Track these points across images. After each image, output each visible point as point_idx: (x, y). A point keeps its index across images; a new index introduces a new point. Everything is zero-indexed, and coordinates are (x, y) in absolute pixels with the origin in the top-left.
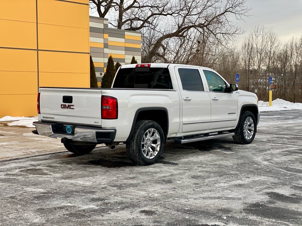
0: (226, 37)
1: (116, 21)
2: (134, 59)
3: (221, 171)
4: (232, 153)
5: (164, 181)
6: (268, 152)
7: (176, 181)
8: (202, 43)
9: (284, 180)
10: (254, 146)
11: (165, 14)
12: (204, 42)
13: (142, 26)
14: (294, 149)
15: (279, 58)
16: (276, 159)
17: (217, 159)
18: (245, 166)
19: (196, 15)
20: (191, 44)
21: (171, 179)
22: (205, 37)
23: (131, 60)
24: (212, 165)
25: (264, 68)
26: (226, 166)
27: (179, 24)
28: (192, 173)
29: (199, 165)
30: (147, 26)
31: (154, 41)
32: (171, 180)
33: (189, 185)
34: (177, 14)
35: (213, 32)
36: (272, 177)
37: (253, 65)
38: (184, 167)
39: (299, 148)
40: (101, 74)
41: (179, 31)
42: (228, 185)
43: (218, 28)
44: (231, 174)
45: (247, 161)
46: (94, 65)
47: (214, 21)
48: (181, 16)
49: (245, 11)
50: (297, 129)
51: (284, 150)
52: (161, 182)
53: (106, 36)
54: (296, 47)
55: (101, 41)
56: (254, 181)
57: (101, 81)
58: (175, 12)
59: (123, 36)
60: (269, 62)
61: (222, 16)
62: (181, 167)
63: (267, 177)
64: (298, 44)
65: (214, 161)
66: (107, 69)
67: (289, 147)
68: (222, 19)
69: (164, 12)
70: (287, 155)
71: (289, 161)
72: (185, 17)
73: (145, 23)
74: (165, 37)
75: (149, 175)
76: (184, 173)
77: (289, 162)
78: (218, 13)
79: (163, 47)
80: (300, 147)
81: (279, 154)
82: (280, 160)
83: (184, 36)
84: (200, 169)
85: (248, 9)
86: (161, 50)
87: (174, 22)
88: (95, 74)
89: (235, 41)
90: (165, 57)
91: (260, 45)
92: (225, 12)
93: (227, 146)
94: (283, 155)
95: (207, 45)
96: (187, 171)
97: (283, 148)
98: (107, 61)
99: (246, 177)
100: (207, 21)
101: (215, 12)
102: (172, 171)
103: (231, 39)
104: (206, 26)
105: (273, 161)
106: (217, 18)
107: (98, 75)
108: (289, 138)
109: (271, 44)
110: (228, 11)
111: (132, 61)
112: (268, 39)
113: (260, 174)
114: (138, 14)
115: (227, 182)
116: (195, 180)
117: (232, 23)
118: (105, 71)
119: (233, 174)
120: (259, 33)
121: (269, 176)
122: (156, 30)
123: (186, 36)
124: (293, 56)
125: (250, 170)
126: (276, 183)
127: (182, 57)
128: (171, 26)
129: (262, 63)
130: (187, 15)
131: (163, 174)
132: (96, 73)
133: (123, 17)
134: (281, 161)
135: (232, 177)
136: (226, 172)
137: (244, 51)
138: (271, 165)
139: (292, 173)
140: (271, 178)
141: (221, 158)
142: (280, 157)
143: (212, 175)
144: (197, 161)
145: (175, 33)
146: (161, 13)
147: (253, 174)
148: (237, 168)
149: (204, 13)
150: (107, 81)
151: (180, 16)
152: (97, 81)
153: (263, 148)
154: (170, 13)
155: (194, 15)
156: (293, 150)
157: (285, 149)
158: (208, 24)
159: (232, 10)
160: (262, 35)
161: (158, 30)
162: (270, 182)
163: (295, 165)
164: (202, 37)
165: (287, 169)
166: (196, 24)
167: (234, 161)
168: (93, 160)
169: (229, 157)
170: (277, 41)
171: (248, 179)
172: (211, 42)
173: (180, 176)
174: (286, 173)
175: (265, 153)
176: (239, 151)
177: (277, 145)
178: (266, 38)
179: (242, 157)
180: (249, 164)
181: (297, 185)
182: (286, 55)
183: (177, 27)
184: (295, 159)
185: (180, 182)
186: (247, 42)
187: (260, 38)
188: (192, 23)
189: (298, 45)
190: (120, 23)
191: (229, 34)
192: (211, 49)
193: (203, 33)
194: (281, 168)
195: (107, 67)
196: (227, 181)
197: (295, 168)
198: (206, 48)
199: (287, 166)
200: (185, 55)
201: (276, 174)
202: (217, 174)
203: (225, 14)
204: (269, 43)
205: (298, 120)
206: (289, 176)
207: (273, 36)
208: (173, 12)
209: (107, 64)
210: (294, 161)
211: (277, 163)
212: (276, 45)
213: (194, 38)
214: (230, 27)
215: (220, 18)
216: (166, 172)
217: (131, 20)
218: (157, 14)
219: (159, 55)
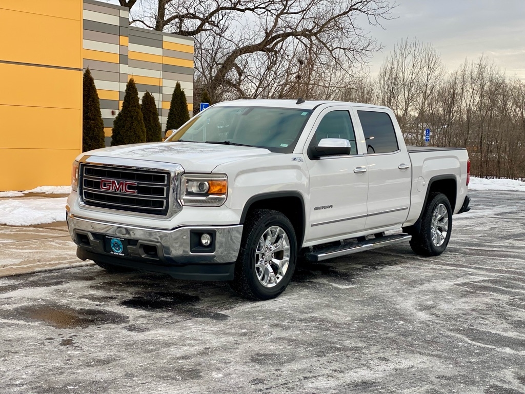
0: (350, 55)
1: (152, 19)
2: (180, 87)
3: (323, 338)
4: (351, 286)
5: (179, 371)
6: (427, 286)
7: (212, 370)
8: (307, 63)
9: (469, 367)
10: (398, 271)
11: (242, 8)
12: (311, 62)
13: (200, 29)
14: (481, 278)
15: (441, 95)
16: (444, 306)
17: (317, 304)
18: (377, 324)
19: (297, 13)
20: (288, 66)
21: (200, 365)
22: (312, 54)
23: (174, 89)
24: (305, 319)
25: (415, 114)
26: (336, 325)
27: (267, 28)
28: (255, 346)
29: (275, 322)
30: (208, 30)
31: (220, 58)
32: (199, 368)
33: (240, 385)
34: (263, 10)
35: (328, 45)
36: (439, 357)
37: (395, 108)
38: (240, 325)
39: (488, 276)
40: (113, 113)
41: (267, 41)
42: (337, 383)
43: (337, 38)
44: (345, 349)
45: (382, 310)
46: (97, 95)
47: (329, 26)
48: (271, 13)
49: (385, 10)
50: (479, 232)
51: (460, 281)
52: (172, 374)
53: (124, 40)
54: (472, 78)
55: (115, 49)
56: (399, 372)
57: (113, 126)
58: (260, 6)
59: (159, 44)
60: (423, 103)
61: (345, 18)
62: (233, 326)
63: (429, 357)
64: (476, 73)
65: (310, 308)
66: (124, 103)
67: (470, 274)
68: (344, 22)
69: (240, 4)
70: (467, 294)
71: (473, 310)
72: (278, 16)
73: (205, 23)
74: (241, 52)
75: (149, 351)
76: (236, 346)
77: (474, 313)
78: (337, 12)
79: (238, 68)
80: (492, 274)
81: (451, 291)
82: (454, 308)
83: (276, 51)
84: (277, 333)
85: (390, 6)
86: (233, 75)
87: (259, 25)
88: (100, 112)
89: (366, 64)
90: (241, 87)
91: (409, 72)
92: (350, 10)
93: (341, 269)
94: (460, 295)
95: (315, 67)
96: (244, 339)
97: (458, 277)
98: (126, 88)
99: (380, 358)
100: (318, 25)
101: (332, 11)
102: (208, 337)
103: (359, 59)
104: (315, 34)
105: (439, 309)
106: (335, 20)
107: (106, 114)
108: (468, 251)
109: (429, 72)
110: (355, 9)
111: (174, 92)
112: (423, 62)
113: (411, 350)
114: (194, 6)
115: (335, 374)
116: (257, 367)
117: (361, 31)
118: (121, 108)
119: (351, 349)
120: (408, 51)
121: (433, 355)
122: (223, 37)
123: (279, 51)
124: (465, 94)
125: (389, 335)
126: (449, 379)
127: (270, 87)
128: (253, 32)
129: (411, 104)
130: (282, 13)
131: (185, 348)
132: (101, 110)
133: (166, 12)
134: (456, 312)
135: (348, 357)
136: (333, 343)
137: (382, 81)
138: (436, 321)
139: (483, 346)
140: (437, 362)
141: (325, 300)
142: (453, 299)
143: (301, 350)
144: (272, 308)
145: (259, 44)
146: (235, 6)
147: (395, 347)
148: (359, 329)
149: (313, 12)
150: (124, 126)
151: (269, 13)
152: (104, 126)
153: (416, 275)
154: (251, 8)
155: (295, 13)
156: (479, 282)
157: (461, 278)
158: (320, 31)
159: (362, 6)
160: (413, 55)
161: (228, 38)
162: (435, 374)
163: (487, 322)
164: (308, 54)
165: (471, 333)
166: (298, 31)
167: (355, 310)
168: (30, 304)
169: (345, 299)
170: (438, 66)
171: (383, 366)
172: (323, 64)
173: (225, 356)
174: (471, 344)
175: (420, 288)
176: (367, 284)
177: (445, 267)
178: (420, 60)
179: (371, 298)
180: (386, 317)
181: (499, 384)
182: (454, 92)
183: (263, 34)
184: (485, 307)
185: (220, 375)
186: (390, 66)
187: (409, 59)
188: (292, 29)
189: (474, 75)
190: (161, 22)
191: (356, 51)
192: (323, 76)
193: (309, 46)
194: (458, 331)
195: (125, 99)
196: (335, 371)
197: (488, 332)
198: (314, 73)
199: (471, 326)
200: (275, 85)
201: (448, 351)
202: (312, 349)
203: (350, 14)
204: (425, 69)
205: (478, 211)
206: (478, 354)
207: (431, 57)
208: (256, 6)
209: (125, 94)
210: (484, 312)
211: (449, 317)
212: (437, 73)
213: (294, 55)
214: (357, 38)
215: (339, 21)
216: (193, 342)
217: (181, 18)
218: (228, 8)
219: (229, 82)
